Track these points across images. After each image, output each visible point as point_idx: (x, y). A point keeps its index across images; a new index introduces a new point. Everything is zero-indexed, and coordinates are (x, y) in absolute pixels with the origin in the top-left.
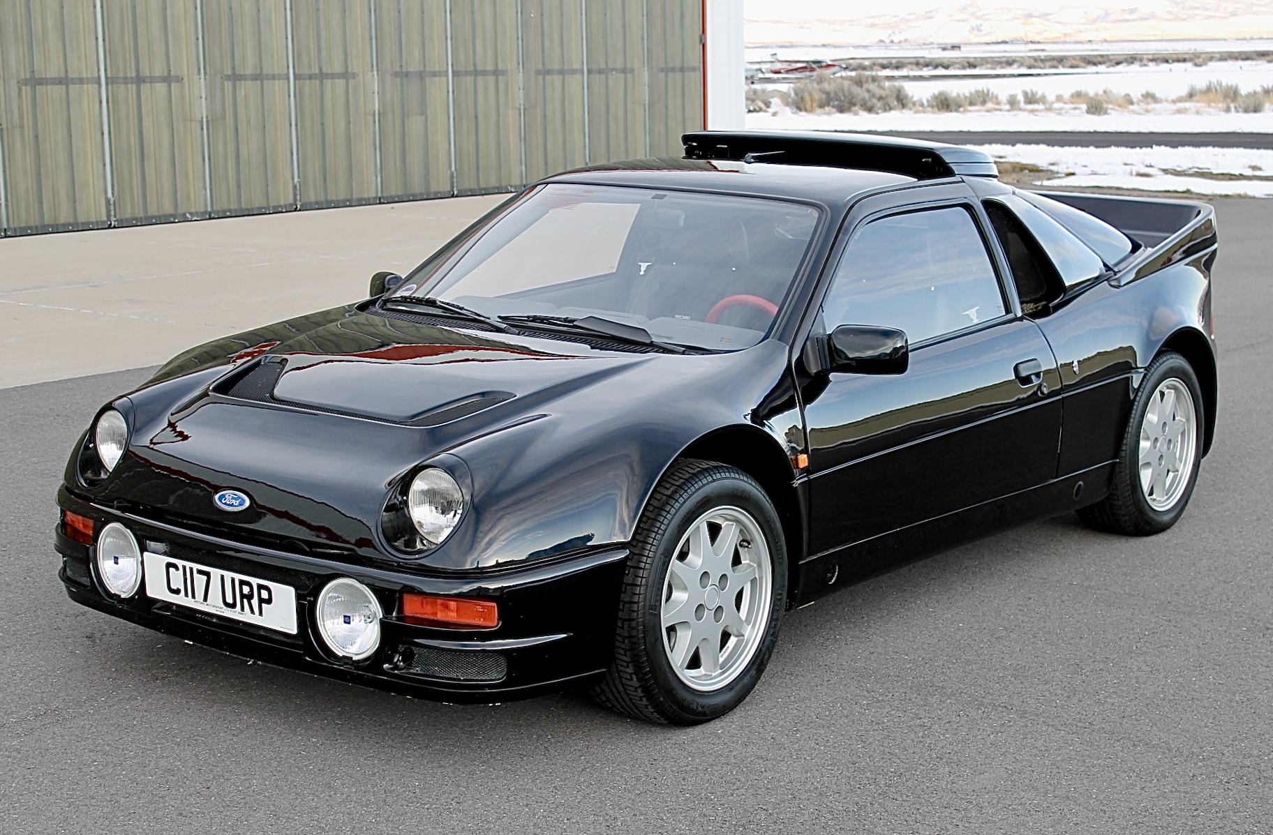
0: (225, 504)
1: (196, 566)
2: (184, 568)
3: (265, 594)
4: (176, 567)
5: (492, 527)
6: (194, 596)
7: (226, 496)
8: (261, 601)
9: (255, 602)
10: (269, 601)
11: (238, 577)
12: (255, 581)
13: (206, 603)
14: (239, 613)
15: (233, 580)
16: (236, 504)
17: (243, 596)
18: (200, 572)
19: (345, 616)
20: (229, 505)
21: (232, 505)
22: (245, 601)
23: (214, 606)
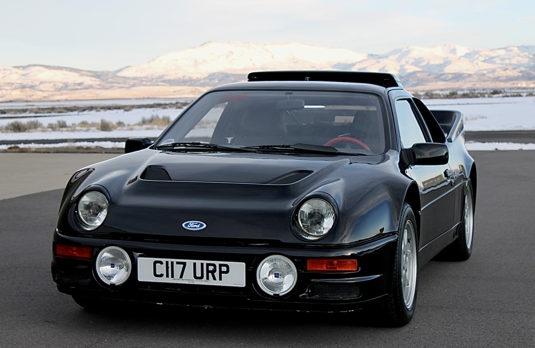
0: (191, 227)
1: (175, 261)
2: (167, 263)
3: (224, 269)
4: (161, 263)
5: (345, 228)
6: (173, 276)
7: (190, 224)
8: (221, 272)
9: (217, 274)
10: (227, 272)
11: (205, 262)
12: (217, 263)
13: (181, 279)
14: (206, 281)
15: (202, 264)
16: (198, 227)
17: (208, 272)
18: (178, 263)
19: (275, 274)
20: (193, 228)
21: (195, 227)
22: (210, 274)
23: (188, 279)
